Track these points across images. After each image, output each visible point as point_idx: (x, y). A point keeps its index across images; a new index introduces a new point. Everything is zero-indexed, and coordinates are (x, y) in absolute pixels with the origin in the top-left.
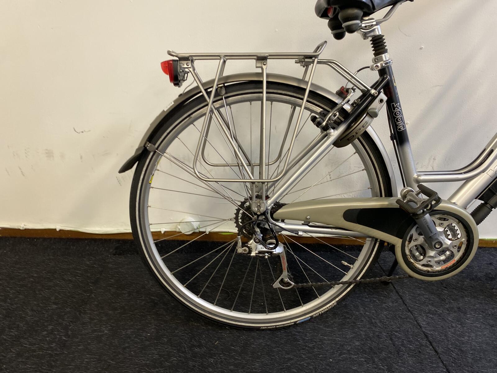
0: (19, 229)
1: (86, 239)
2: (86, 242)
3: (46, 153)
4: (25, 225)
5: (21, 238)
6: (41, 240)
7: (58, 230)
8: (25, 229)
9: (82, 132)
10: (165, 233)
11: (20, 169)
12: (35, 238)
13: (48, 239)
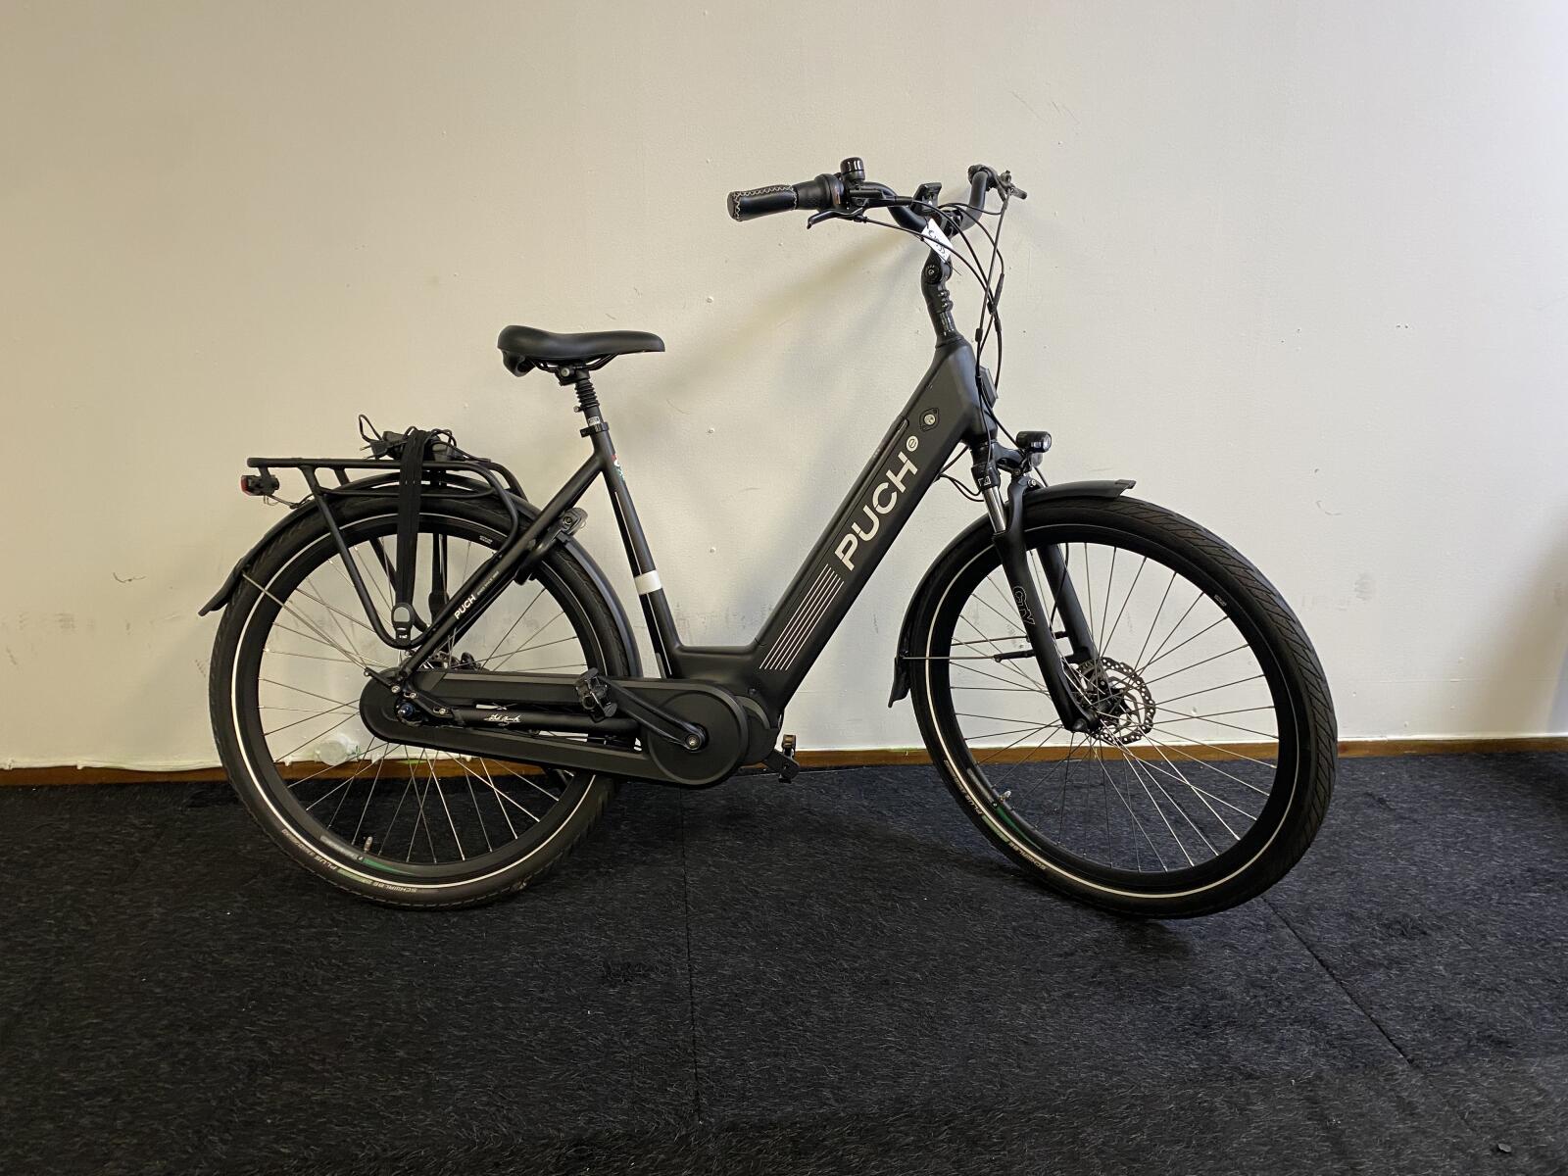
0: (2, 770)
1: (137, 784)
2: (137, 788)
4: (13, 761)
5: (6, 787)
6: (46, 789)
7: (80, 768)
8: (14, 769)
9: (130, 581)
10: (294, 766)
11: (9, 651)
12: (33, 787)
13: (62, 786)
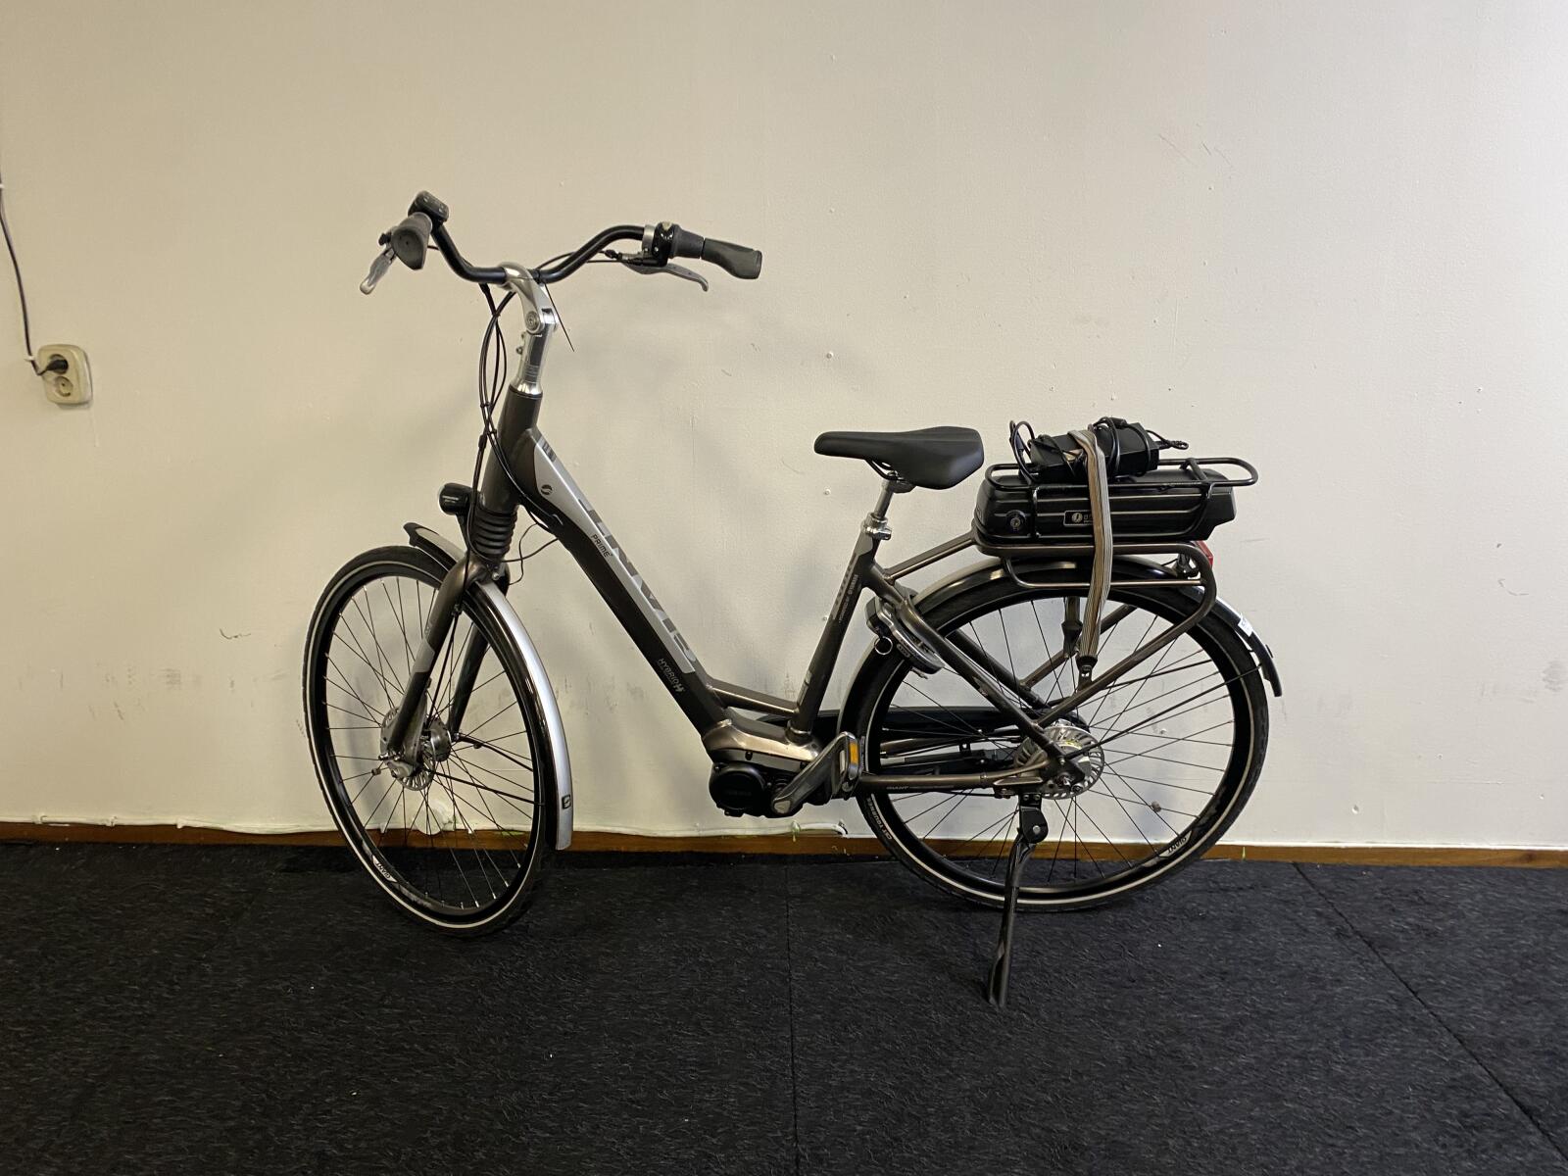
0: (104, 826)
1: (235, 846)
2: (233, 849)
3: (168, 676)
4: (115, 818)
5: (109, 843)
6: (146, 847)
7: (179, 827)
8: (116, 826)
9: (236, 637)
11: (116, 706)
12: (133, 844)
13: (162, 845)
